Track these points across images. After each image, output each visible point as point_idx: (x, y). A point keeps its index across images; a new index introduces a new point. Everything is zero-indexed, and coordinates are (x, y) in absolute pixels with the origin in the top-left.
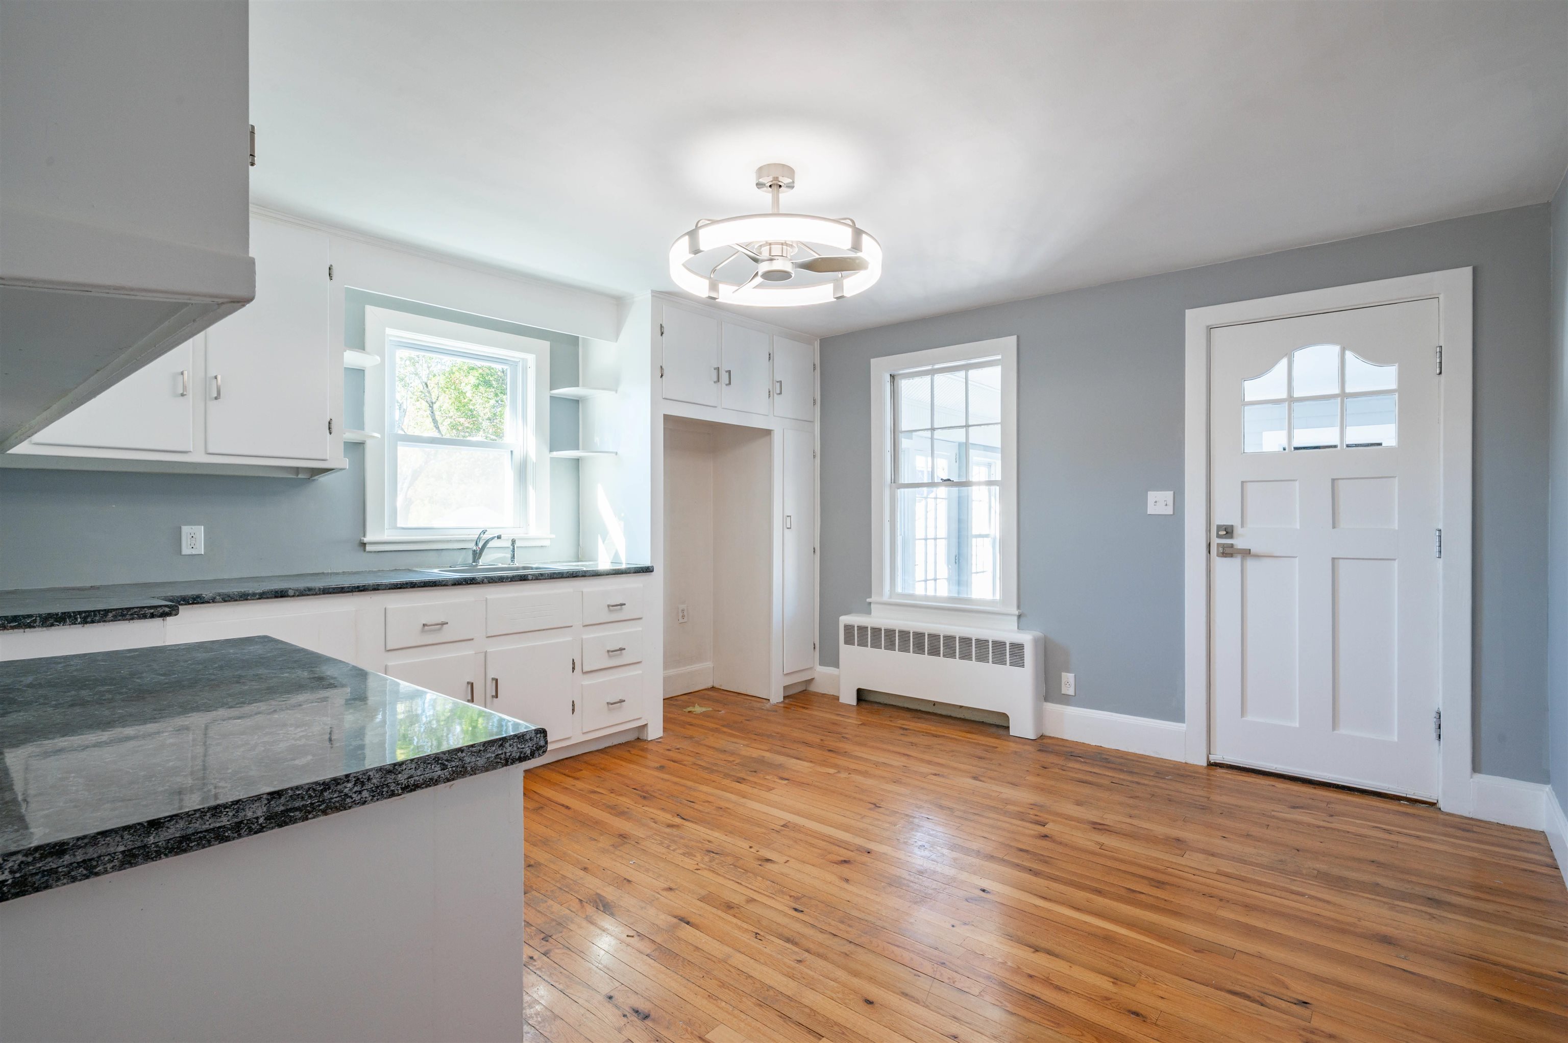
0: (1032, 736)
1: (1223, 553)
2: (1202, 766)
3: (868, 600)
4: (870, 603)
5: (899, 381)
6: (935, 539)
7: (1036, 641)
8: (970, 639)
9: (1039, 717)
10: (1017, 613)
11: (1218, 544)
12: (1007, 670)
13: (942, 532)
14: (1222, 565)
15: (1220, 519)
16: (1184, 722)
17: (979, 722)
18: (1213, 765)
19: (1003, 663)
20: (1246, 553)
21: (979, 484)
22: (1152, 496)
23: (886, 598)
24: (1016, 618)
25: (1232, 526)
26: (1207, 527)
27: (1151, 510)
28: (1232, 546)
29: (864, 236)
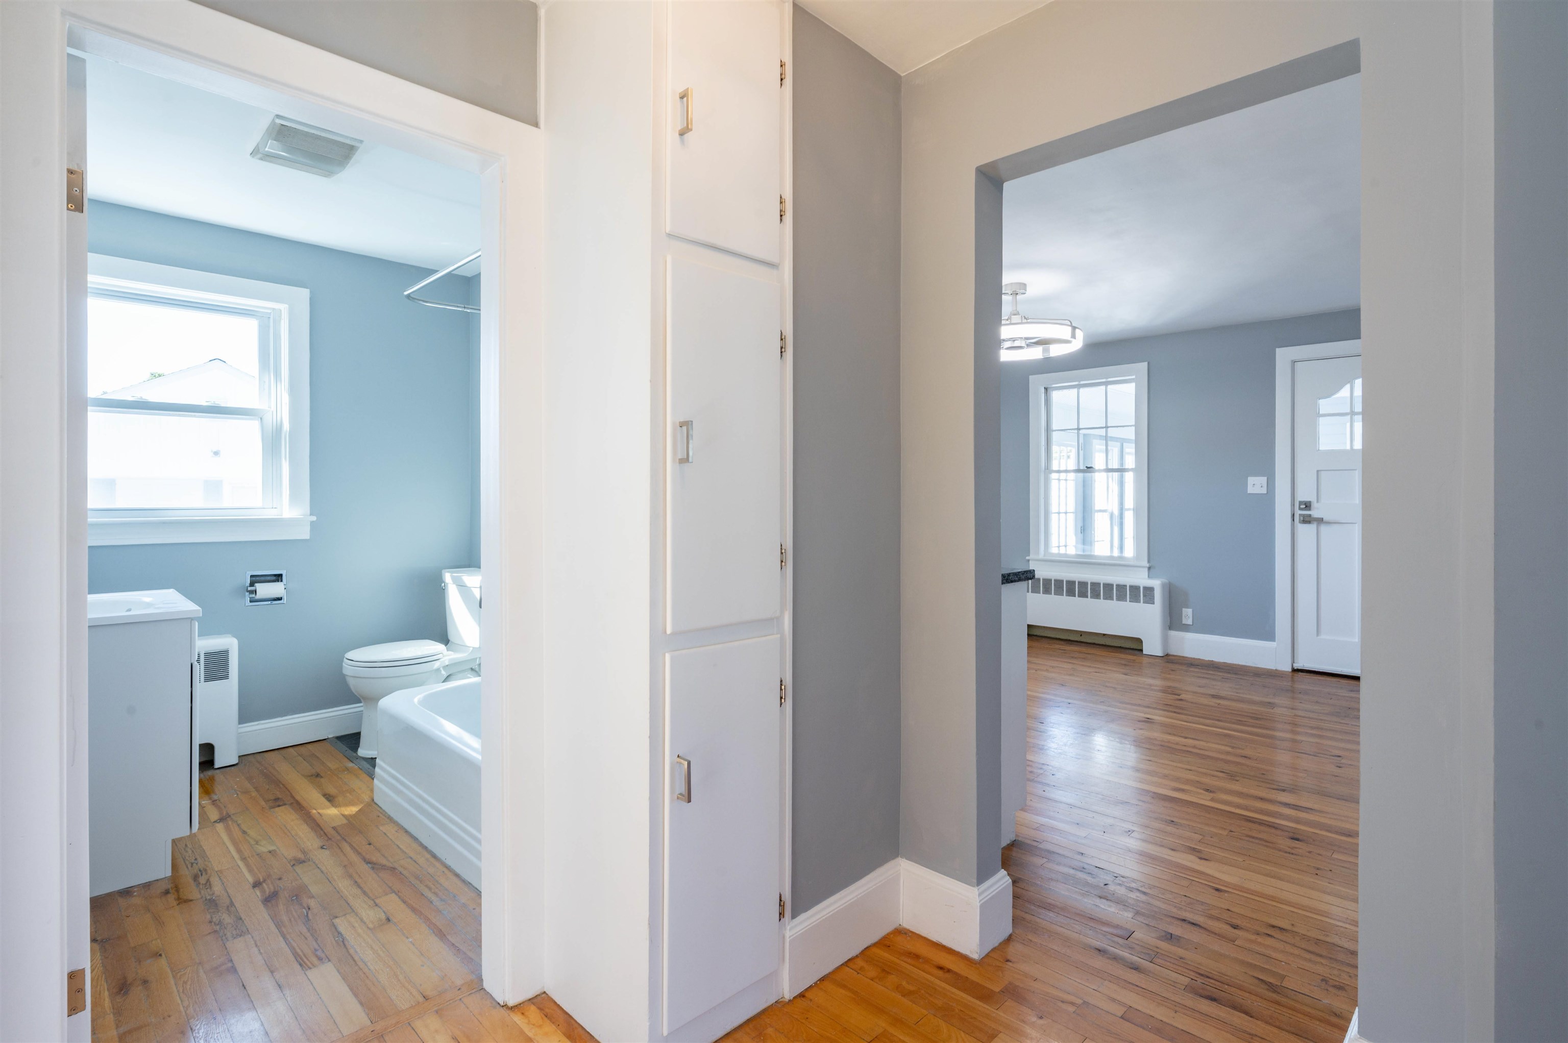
0: (1160, 654)
1: (1303, 521)
2: (1288, 671)
3: (1027, 558)
4: (1029, 560)
5: (1051, 392)
6: (1066, 513)
7: (1163, 586)
8: (1112, 585)
9: (1165, 640)
10: (1148, 565)
11: (1299, 514)
12: (1141, 607)
13: (1071, 507)
14: (1302, 529)
15: (1301, 496)
16: (1274, 641)
17: (1119, 647)
18: (1295, 671)
19: (1138, 601)
20: (1320, 521)
21: (1099, 471)
22: (1251, 480)
23: (1041, 556)
24: (1147, 569)
25: (1310, 502)
26: (1292, 503)
27: (1250, 490)
28: (1310, 516)
29: (1077, 331)
